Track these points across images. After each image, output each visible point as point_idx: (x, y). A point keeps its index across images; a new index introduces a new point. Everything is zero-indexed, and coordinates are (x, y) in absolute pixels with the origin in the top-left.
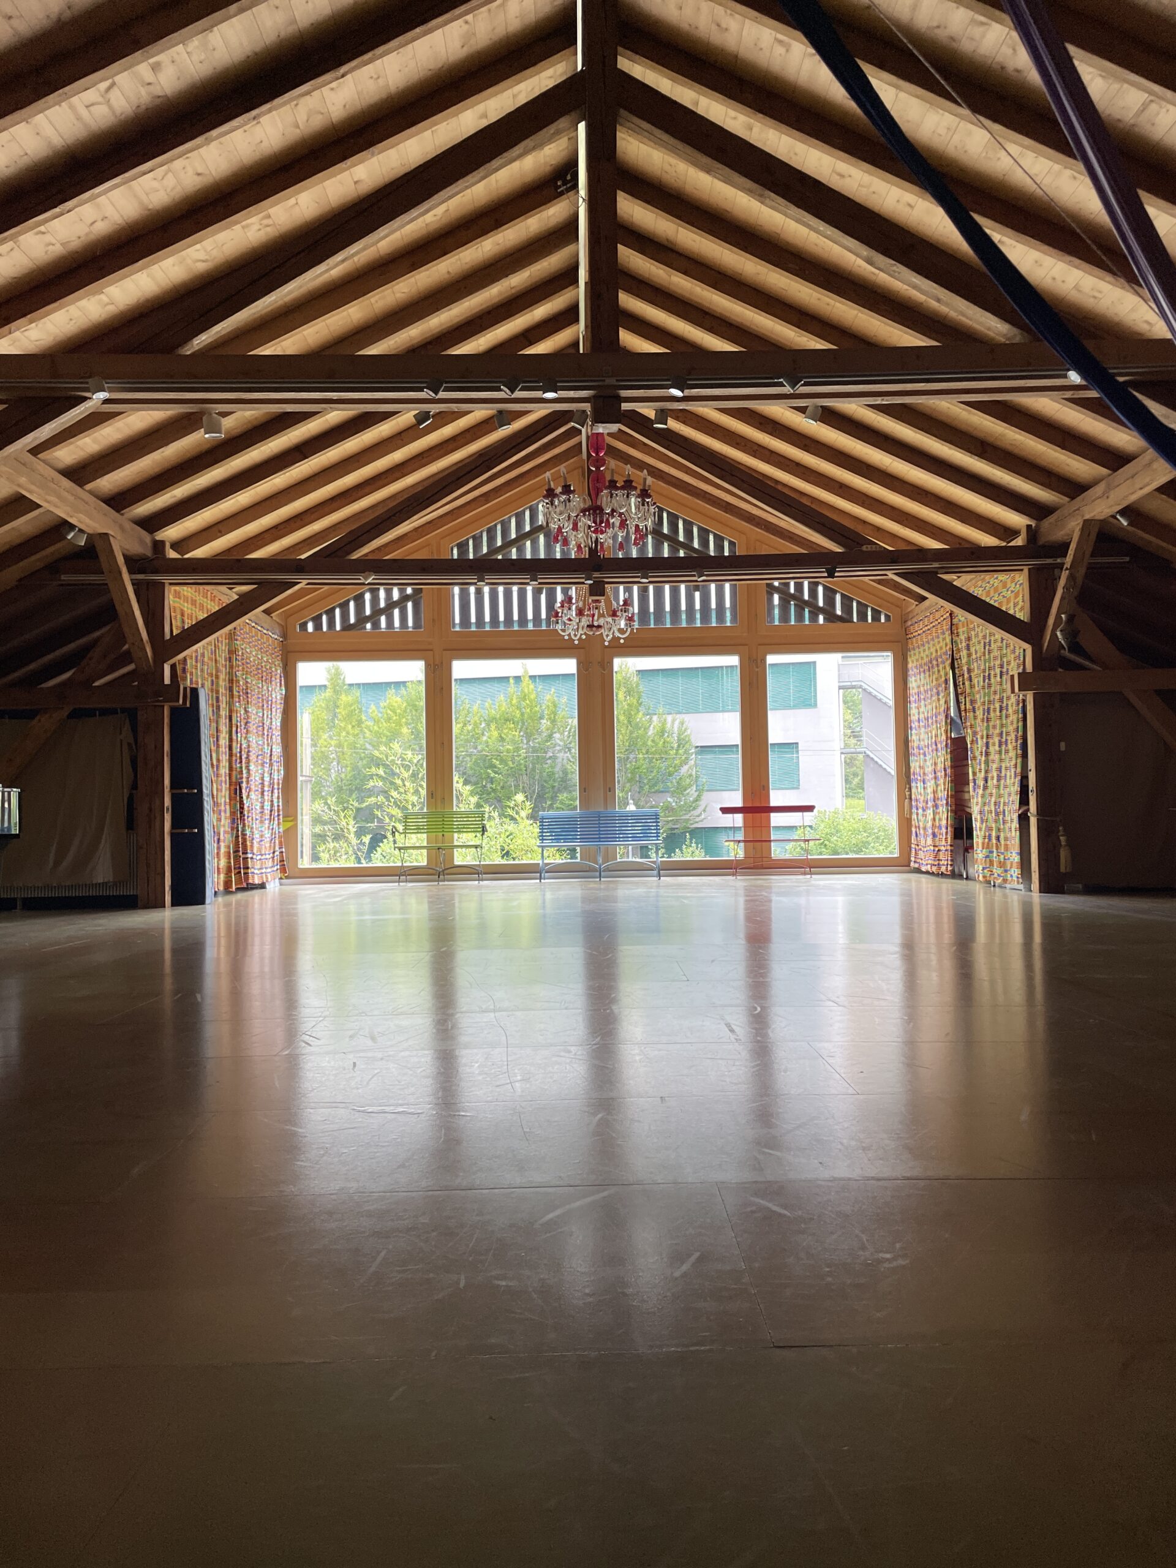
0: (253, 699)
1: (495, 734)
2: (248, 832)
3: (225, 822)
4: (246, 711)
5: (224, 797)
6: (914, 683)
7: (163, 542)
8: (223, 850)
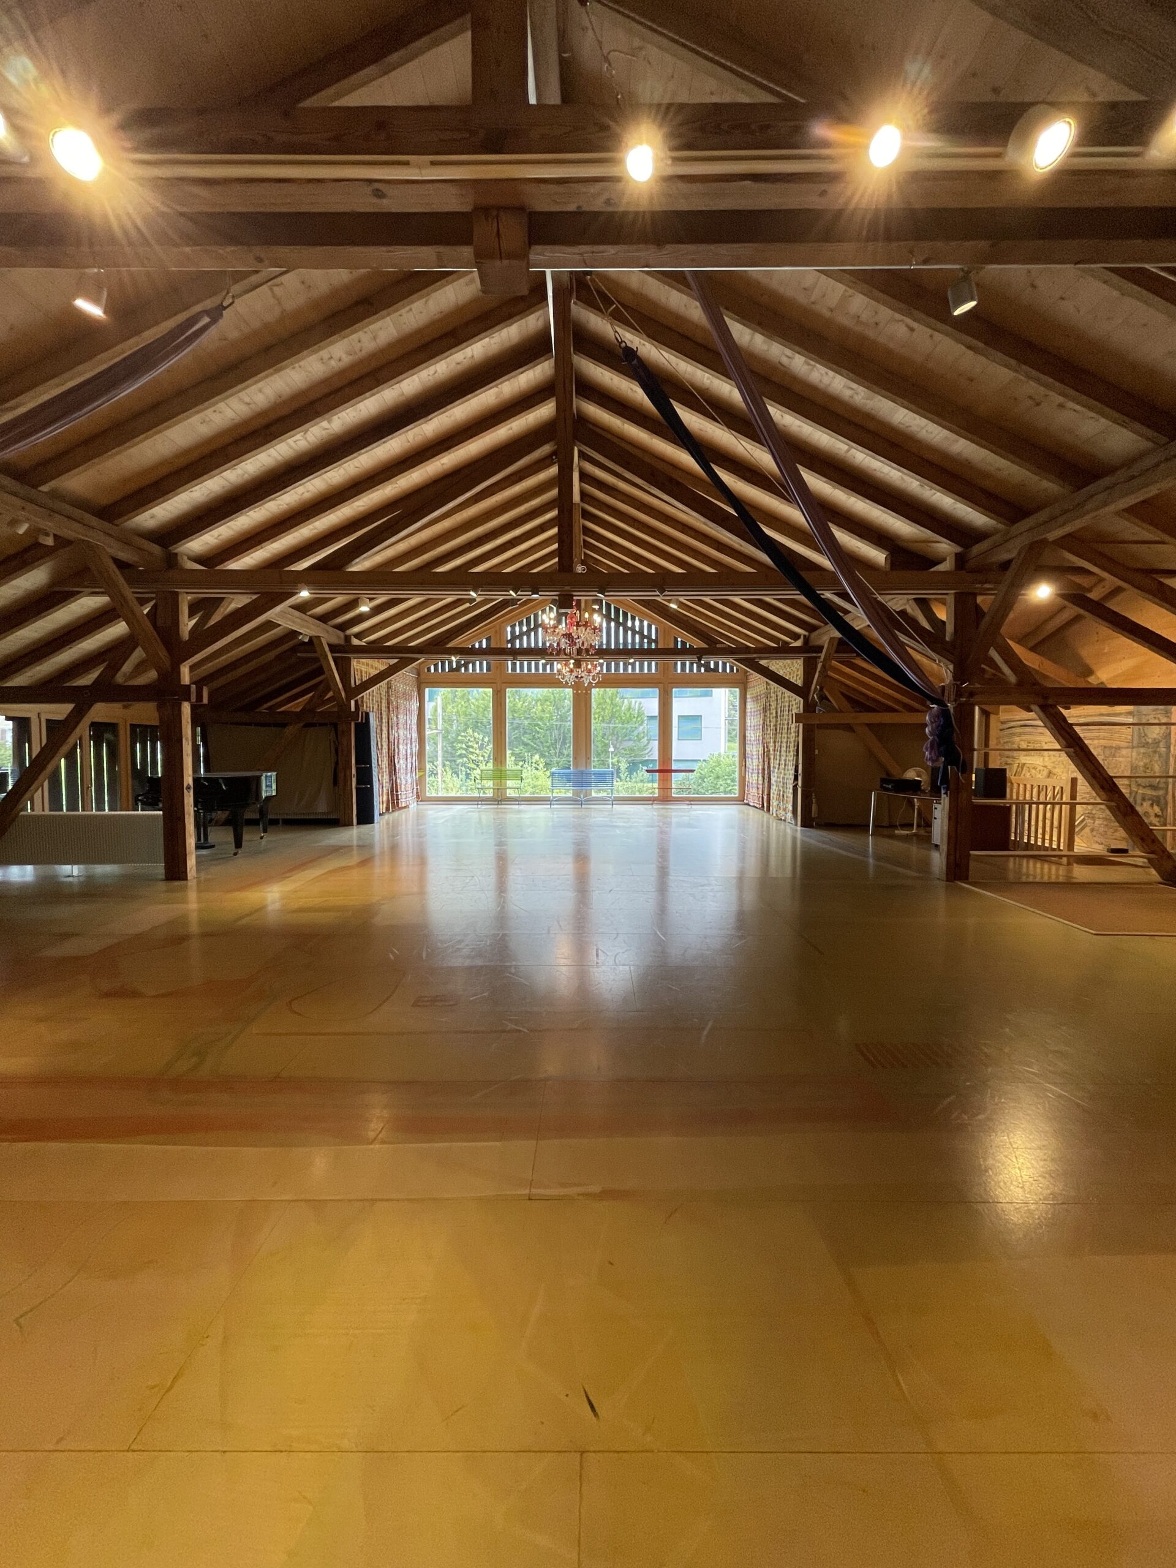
0: (401, 710)
1: (540, 708)
2: (398, 781)
3: (386, 778)
4: (397, 718)
5: (385, 764)
6: (750, 706)
7: (350, 636)
8: (385, 791)
